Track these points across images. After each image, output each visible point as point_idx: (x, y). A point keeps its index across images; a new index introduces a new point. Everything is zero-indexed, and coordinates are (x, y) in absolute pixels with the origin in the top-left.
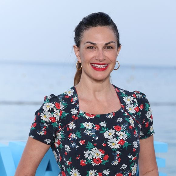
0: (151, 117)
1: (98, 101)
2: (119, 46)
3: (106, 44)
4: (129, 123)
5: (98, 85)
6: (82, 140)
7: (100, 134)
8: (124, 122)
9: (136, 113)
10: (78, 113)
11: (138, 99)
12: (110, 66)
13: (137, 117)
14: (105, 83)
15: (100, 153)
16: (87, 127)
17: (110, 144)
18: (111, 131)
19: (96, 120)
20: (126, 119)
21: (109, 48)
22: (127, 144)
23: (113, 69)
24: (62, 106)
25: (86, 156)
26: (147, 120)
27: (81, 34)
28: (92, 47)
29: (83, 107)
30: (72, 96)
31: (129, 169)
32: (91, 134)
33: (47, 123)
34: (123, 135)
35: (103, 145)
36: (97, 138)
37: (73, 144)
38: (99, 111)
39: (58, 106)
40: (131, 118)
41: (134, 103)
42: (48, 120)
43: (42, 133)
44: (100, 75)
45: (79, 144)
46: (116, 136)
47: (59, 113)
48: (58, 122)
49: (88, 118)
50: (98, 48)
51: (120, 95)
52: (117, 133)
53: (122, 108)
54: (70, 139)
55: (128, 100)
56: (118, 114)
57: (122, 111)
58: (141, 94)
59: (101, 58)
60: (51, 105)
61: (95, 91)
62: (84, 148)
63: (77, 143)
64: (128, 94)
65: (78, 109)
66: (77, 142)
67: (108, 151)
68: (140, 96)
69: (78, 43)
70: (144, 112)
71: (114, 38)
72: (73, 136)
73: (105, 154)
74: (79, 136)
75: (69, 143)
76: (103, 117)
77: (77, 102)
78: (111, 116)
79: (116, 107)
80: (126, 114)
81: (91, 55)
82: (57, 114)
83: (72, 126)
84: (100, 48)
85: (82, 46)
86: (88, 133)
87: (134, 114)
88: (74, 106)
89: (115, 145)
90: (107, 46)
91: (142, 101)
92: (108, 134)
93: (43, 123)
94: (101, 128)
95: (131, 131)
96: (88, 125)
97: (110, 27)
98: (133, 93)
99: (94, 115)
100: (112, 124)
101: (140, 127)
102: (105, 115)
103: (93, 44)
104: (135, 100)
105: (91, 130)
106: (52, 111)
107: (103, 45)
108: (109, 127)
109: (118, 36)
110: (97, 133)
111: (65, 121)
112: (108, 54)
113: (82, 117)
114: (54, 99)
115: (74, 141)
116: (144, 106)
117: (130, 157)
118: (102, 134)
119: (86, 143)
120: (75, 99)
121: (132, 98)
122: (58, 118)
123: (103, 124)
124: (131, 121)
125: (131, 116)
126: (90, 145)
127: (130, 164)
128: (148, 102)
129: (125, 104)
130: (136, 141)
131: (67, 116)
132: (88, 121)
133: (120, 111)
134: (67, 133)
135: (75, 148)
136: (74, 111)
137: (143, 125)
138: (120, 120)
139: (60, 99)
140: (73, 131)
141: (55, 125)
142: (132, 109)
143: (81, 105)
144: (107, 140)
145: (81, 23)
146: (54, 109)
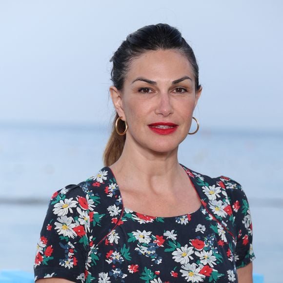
1: (155, 193)
3: (176, 82)
4: (217, 235)
6: (132, 264)
7: (165, 252)
8: (209, 232)
9: (228, 217)
10: (122, 214)
11: (228, 191)
12: (181, 129)
13: (229, 223)
16: (141, 240)
17: (185, 274)
18: (185, 248)
19: (157, 227)
20: (212, 227)
21: (179, 90)
22: (216, 274)
24: (91, 203)
26: (245, 232)
27: (126, 64)
28: (147, 88)
30: (106, 183)
32: (149, 252)
34: (209, 257)
35: (173, 274)
36: (159, 262)
37: (116, 272)
38: (161, 212)
39: (85, 204)
40: (219, 226)
42: (71, 233)
43: (68, 265)
44: (162, 142)
45: (127, 272)
46: (195, 260)
47: (88, 217)
49: (141, 222)
50: (158, 90)
51: (198, 183)
52: (197, 254)
53: (203, 207)
54: (110, 262)
55: (212, 192)
56: (196, 218)
57: (204, 212)
58: (233, 182)
60: (72, 203)
62: (137, 279)
63: (125, 271)
64: (210, 181)
65: (121, 206)
66: (123, 266)
68: (232, 187)
69: (119, 82)
72: (116, 256)
74: (127, 256)
75: (108, 269)
76: (170, 223)
77: (117, 193)
78: (184, 221)
79: (192, 205)
80: (211, 218)
81: (147, 106)
82: (85, 219)
83: (113, 237)
84: (164, 90)
85: (129, 87)
86: (144, 250)
87: (224, 219)
88: (113, 201)
89: (193, 276)
91: (237, 196)
92: (181, 255)
94: (167, 241)
95: (222, 249)
96: (142, 237)
98: (218, 179)
99: (152, 217)
100: (186, 235)
102: (173, 218)
104: (224, 193)
105: (148, 246)
106: (74, 214)
107: (170, 84)
108: (183, 240)
110: (160, 252)
111: (100, 229)
112: (179, 103)
113: (130, 221)
114: (74, 191)
115: (117, 264)
116: (241, 205)
118: (170, 255)
119: (140, 270)
120: (112, 187)
121: (218, 190)
122: (88, 226)
123: (171, 235)
124: (221, 232)
125: (220, 223)
126: (148, 273)
129: (207, 201)
130: (232, 269)
131: (102, 221)
132: (142, 228)
133: (199, 211)
134: (105, 249)
135: (119, 278)
136: (114, 210)
138: (201, 228)
139: (85, 189)
140: (114, 248)
141: (86, 240)
142: (220, 209)
143: (124, 198)
144: (179, 265)
145: (125, 45)
146: (79, 210)
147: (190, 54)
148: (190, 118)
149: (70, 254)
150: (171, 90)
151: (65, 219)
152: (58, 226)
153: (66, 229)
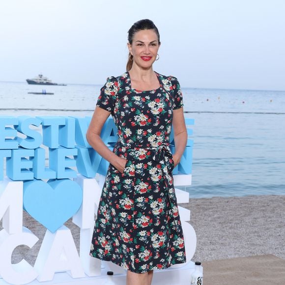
0: (181, 94)
1: (144, 81)
2: (159, 43)
3: (151, 42)
4: (165, 97)
5: (144, 71)
6: (133, 108)
7: (145, 104)
8: (162, 96)
9: (171, 91)
10: (130, 90)
11: (172, 81)
12: (153, 58)
13: (171, 93)
14: (149, 71)
15: (145, 117)
17: (152, 111)
18: (153, 102)
19: (143, 95)
20: (164, 94)
22: (164, 111)
23: (155, 60)
24: (119, 85)
25: (136, 119)
26: (178, 96)
27: (134, 35)
28: (141, 44)
29: (134, 86)
30: (127, 78)
31: (165, 129)
32: (139, 104)
33: (108, 96)
34: (162, 105)
35: (148, 112)
36: (143, 107)
37: (127, 111)
38: (145, 89)
39: (117, 85)
40: (167, 94)
41: (169, 84)
42: (109, 94)
43: (105, 103)
44: (146, 64)
46: (156, 106)
47: (117, 89)
48: (116, 96)
49: (137, 93)
51: (160, 78)
52: (157, 104)
53: (161, 87)
54: (124, 108)
55: (165, 82)
56: (158, 91)
57: (161, 89)
58: (174, 78)
59: (147, 53)
60: (112, 84)
61: (142, 75)
62: (134, 114)
63: (130, 111)
64: (165, 78)
65: (130, 87)
66: (129, 109)
67: (150, 116)
68: (173, 79)
69: (131, 41)
70: (176, 90)
71: (156, 38)
72: (127, 105)
73: (149, 118)
74: (131, 105)
75: (124, 110)
76: (148, 93)
77: (130, 82)
78: (153, 92)
79: (157, 86)
80: (164, 91)
81: (140, 50)
82: (116, 90)
83: (126, 98)
84: (147, 45)
85: (134, 43)
86: (137, 103)
87: (169, 91)
88: (128, 85)
89: (155, 112)
90: (152, 44)
91: (175, 83)
92: (151, 105)
93: (106, 96)
94: (146, 100)
95: (167, 102)
96: (137, 98)
97: (154, 30)
98: (168, 77)
99: (141, 91)
100: (153, 97)
101: (174, 100)
102: (149, 91)
103: (142, 42)
104: (170, 82)
105: (139, 102)
106: (112, 88)
107: (149, 43)
108: (152, 100)
109: (159, 37)
110: (143, 104)
111: (121, 95)
112: (152, 49)
113: (133, 92)
114: (113, 79)
115: (127, 108)
116: (176, 86)
117: (166, 120)
118: (147, 105)
119: (136, 110)
120: (128, 80)
121: (168, 81)
122: (116, 93)
123: (148, 98)
124: (167, 96)
125: (167, 92)
126: (139, 111)
127: (166, 125)
128: (179, 84)
129: (163, 85)
130: (171, 109)
131: (122, 92)
132: (137, 95)
133: (159, 89)
134: (123, 103)
135: (128, 114)
136: (127, 88)
137: (176, 99)
138: (159, 95)
139: (118, 79)
140: (126, 102)
141: (115, 97)
142: (167, 88)
143: (132, 84)
144: (150, 108)
145: (133, 27)
146: (114, 86)
150: (149, 45)
151: (108, 89)
152: (105, 90)
153: (108, 92)
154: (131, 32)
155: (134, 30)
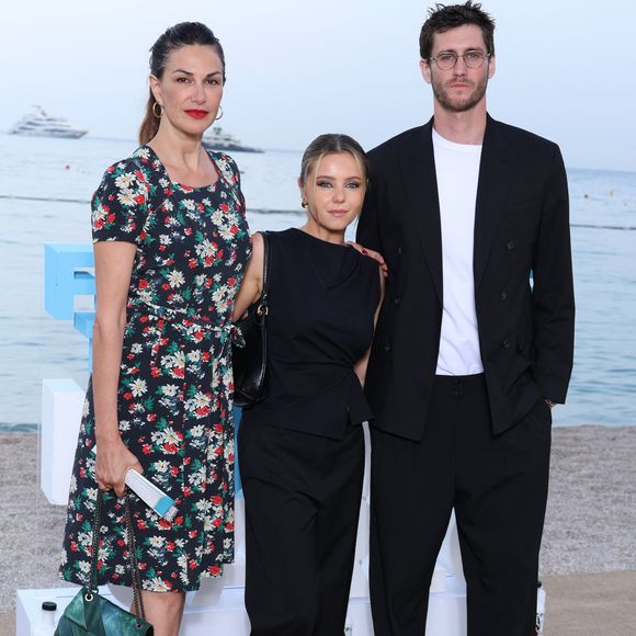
2: (224, 80)
3: (209, 76)
4: (234, 200)
10: (170, 186)
12: (211, 116)
15: (213, 248)
16: (189, 208)
17: (221, 234)
18: (217, 212)
19: (198, 195)
20: (230, 194)
21: (211, 82)
23: (214, 119)
28: (185, 78)
30: (152, 159)
32: (196, 218)
33: (132, 208)
34: (234, 219)
35: (215, 235)
36: (205, 225)
37: (175, 234)
38: (196, 184)
40: (233, 192)
41: (229, 169)
42: (132, 203)
43: (128, 229)
46: (225, 221)
47: (146, 188)
49: (186, 192)
50: (194, 80)
52: (226, 216)
54: (168, 226)
55: (220, 165)
57: (222, 181)
59: (201, 98)
60: (131, 177)
63: (181, 232)
65: (168, 179)
66: (180, 230)
72: (173, 221)
73: (219, 250)
75: (168, 232)
77: (162, 167)
80: (227, 186)
81: (184, 93)
82: (143, 190)
84: (199, 82)
85: (168, 76)
86: (192, 216)
88: (161, 175)
89: (227, 235)
90: (210, 79)
92: (217, 218)
93: (126, 211)
94: (205, 208)
96: (188, 204)
97: (214, 47)
102: (206, 188)
103: (188, 73)
104: (229, 166)
106: (134, 186)
107: (204, 76)
108: (215, 206)
109: (224, 64)
111: (157, 197)
112: (210, 91)
115: (174, 228)
118: (209, 219)
120: (157, 163)
122: (146, 196)
123: (207, 202)
125: (232, 189)
129: (221, 171)
131: (157, 191)
133: (220, 181)
134: (162, 216)
135: (179, 239)
136: (164, 183)
138: (224, 195)
139: (137, 164)
144: (216, 226)
146: (138, 182)
147: (220, 51)
148: (217, 106)
149: (130, 221)
150: (204, 81)
151: (126, 191)
152: (120, 197)
153: (127, 199)
154: (160, 51)
155: (169, 44)
